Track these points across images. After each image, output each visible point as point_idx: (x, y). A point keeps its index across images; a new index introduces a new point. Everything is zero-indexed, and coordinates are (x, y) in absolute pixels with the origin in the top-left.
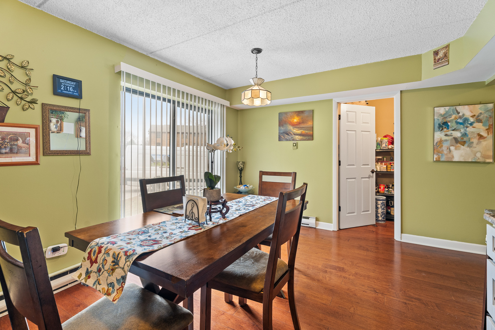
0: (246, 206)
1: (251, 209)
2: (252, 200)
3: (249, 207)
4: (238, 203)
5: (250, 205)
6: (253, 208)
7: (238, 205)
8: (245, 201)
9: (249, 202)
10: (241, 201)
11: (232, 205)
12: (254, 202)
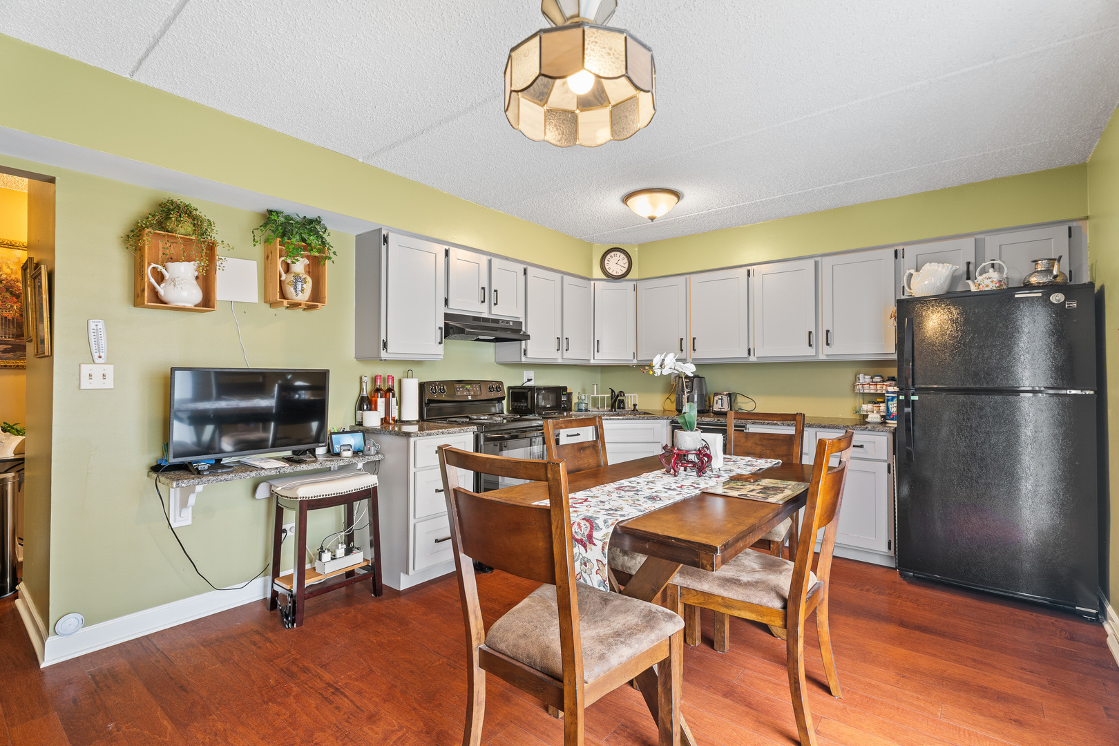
0: (635, 489)
1: (625, 482)
2: (620, 503)
3: (629, 486)
4: (654, 494)
5: (626, 489)
6: (622, 484)
7: (654, 490)
8: (638, 500)
9: (627, 498)
10: (649, 502)
11: (666, 492)
12: (615, 496)
